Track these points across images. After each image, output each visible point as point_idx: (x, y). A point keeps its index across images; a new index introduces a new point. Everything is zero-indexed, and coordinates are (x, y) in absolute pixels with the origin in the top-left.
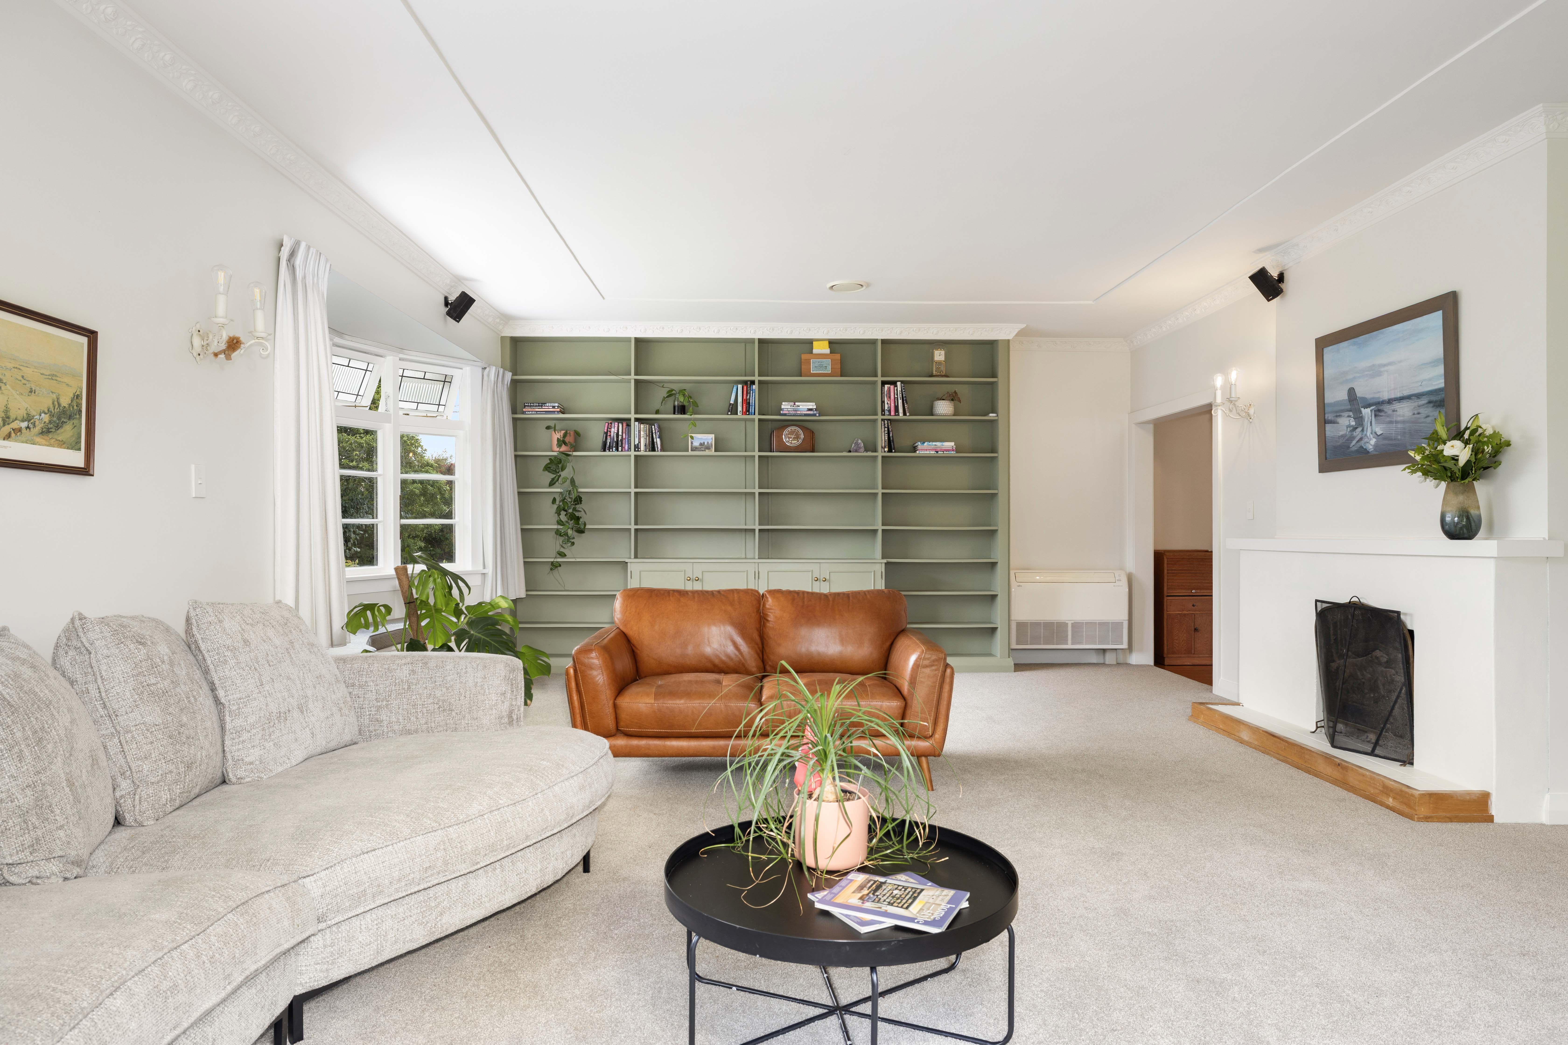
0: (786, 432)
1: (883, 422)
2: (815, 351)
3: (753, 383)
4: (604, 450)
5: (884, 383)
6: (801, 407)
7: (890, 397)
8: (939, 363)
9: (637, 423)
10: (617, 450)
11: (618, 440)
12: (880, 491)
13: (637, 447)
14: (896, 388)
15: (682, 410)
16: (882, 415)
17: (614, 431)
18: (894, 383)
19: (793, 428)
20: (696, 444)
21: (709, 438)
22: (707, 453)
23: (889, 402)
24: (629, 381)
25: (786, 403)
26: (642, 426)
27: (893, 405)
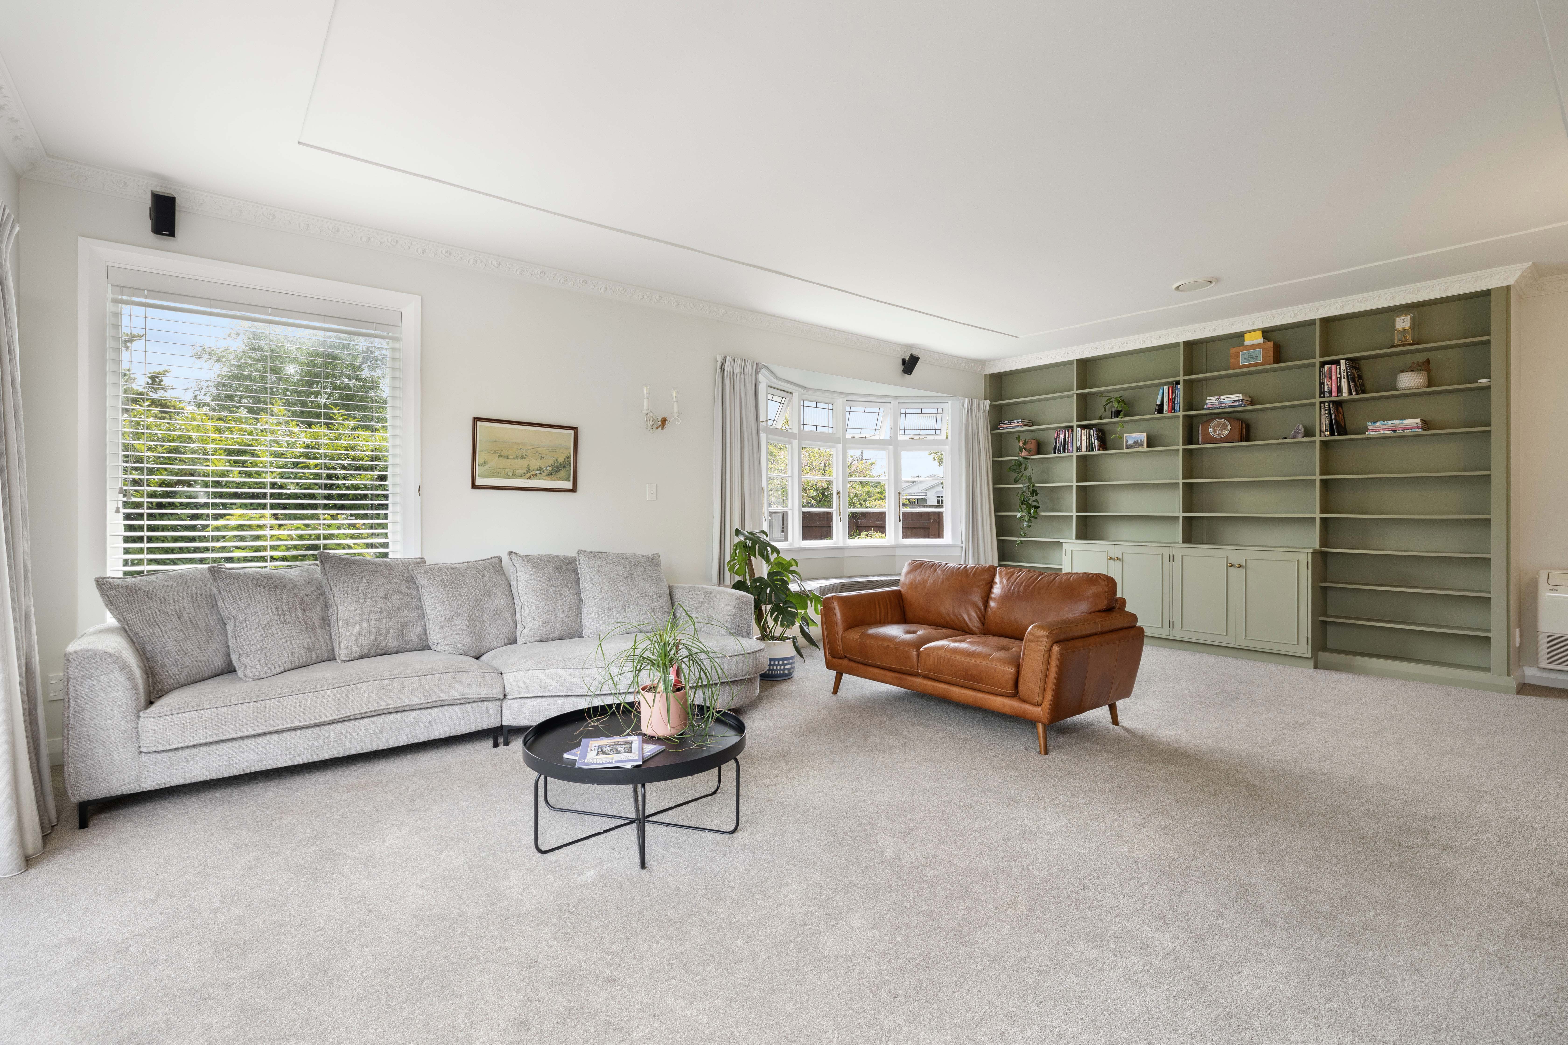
0: (1213, 424)
1: (1322, 405)
2: (1246, 343)
3: (1178, 383)
4: (1055, 453)
5: (1323, 364)
6: (1226, 400)
7: (1331, 378)
8: (1404, 332)
9: (1079, 429)
10: (1064, 452)
11: (1065, 444)
12: (1318, 477)
13: (1079, 449)
14: (1338, 367)
15: (1117, 414)
16: (1320, 397)
17: (1061, 437)
18: (1337, 362)
19: (1220, 420)
20: (1131, 442)
21: (1142, 436)
22: (1140, 449)
23: (1329, 383)
24: (1072, 396)
25: (1211, 398)
26: (1083, 431)
27: (1334, 385)
